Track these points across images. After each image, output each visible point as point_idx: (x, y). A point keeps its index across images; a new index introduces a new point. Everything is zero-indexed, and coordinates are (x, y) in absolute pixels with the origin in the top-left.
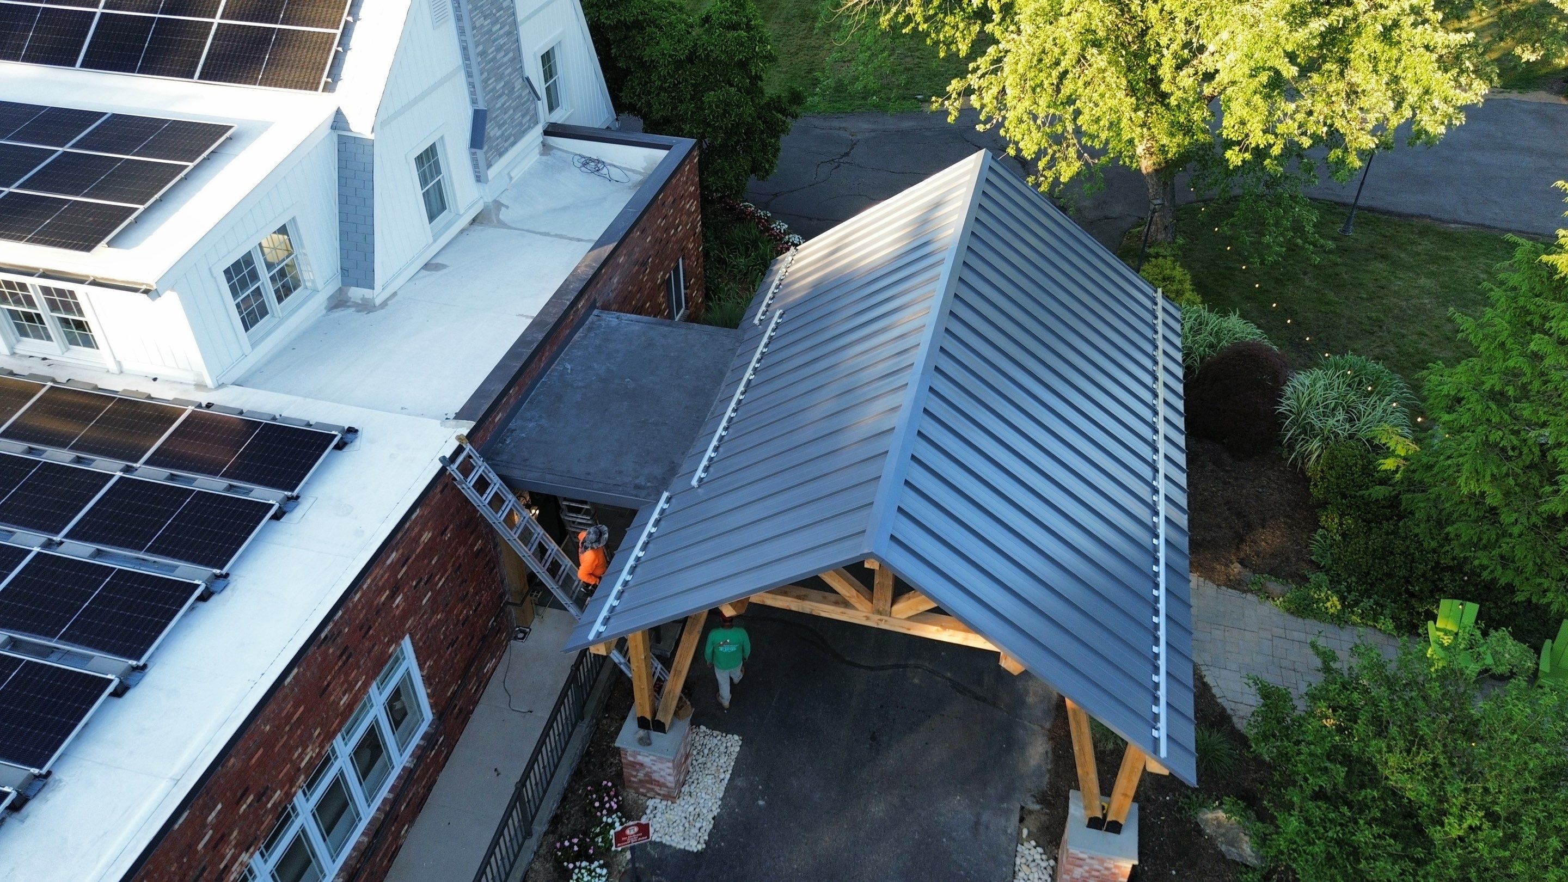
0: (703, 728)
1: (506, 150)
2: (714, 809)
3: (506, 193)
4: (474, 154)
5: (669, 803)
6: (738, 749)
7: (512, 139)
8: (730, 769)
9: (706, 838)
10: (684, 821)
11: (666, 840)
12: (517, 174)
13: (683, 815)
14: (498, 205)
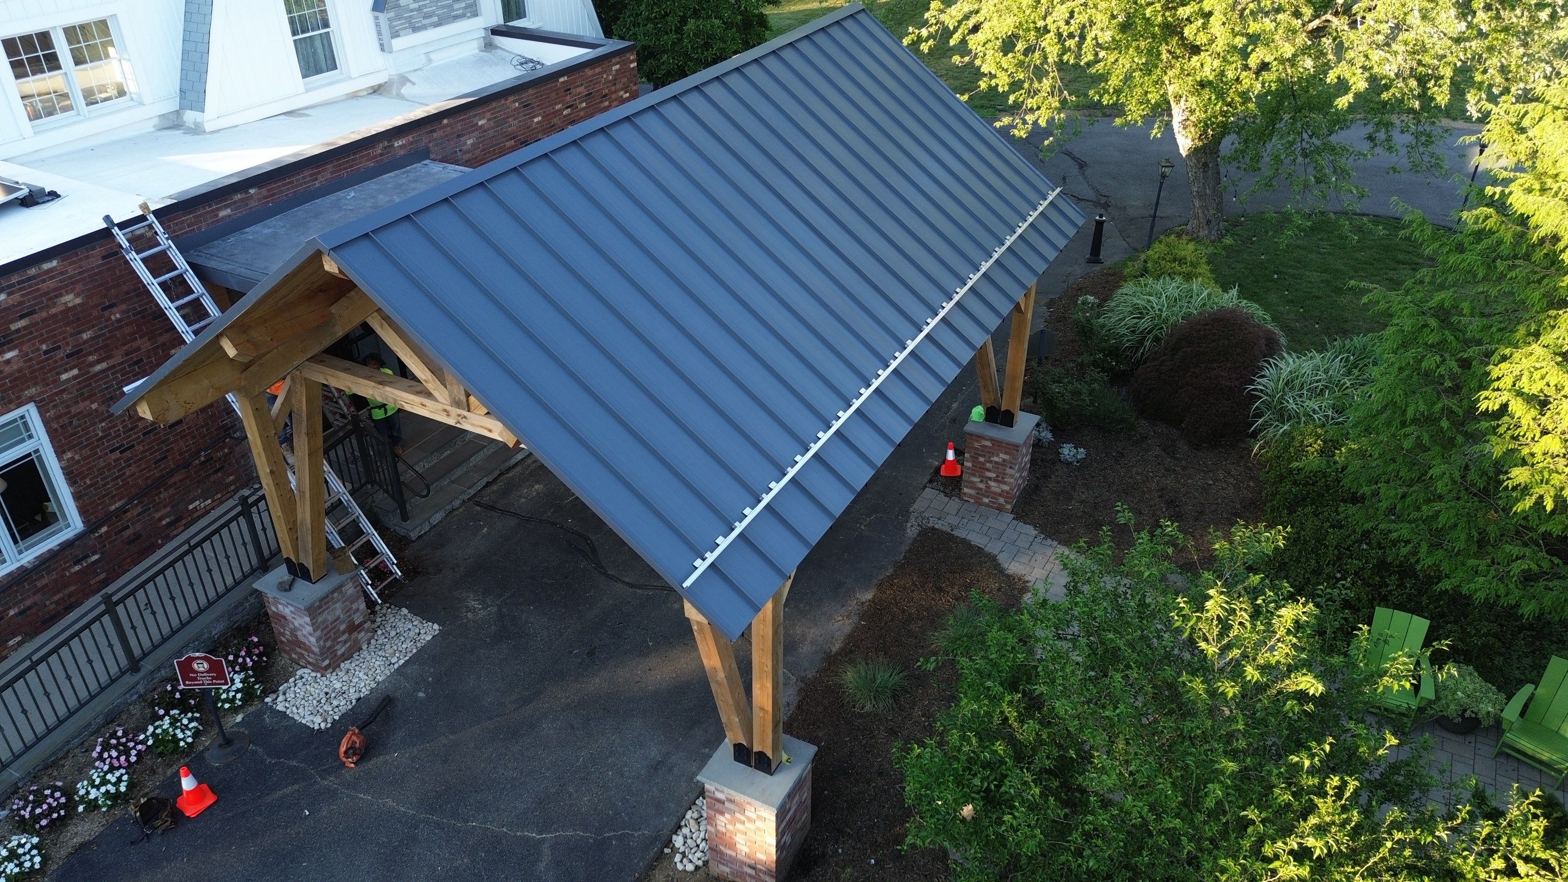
0: (405, 611)
1: (424, 28)
2: (364, 690)
3: (420, 72)
4: (376, 18)
5: (319, 675)
6: (429, 638)
7: (435, 19)
8: (410, 655)
9: (337, 718)
10: (322, 695)
11: (292, 712)
12: (439, 58)
13: (326, 690)
14: (404, 80)
